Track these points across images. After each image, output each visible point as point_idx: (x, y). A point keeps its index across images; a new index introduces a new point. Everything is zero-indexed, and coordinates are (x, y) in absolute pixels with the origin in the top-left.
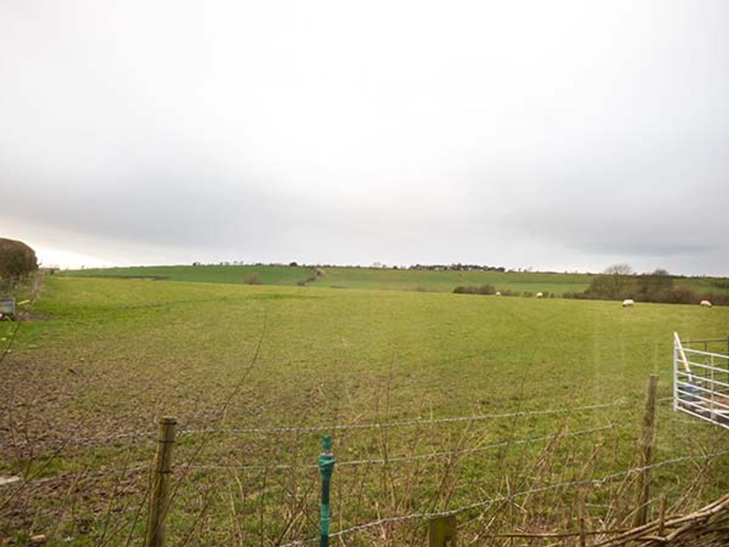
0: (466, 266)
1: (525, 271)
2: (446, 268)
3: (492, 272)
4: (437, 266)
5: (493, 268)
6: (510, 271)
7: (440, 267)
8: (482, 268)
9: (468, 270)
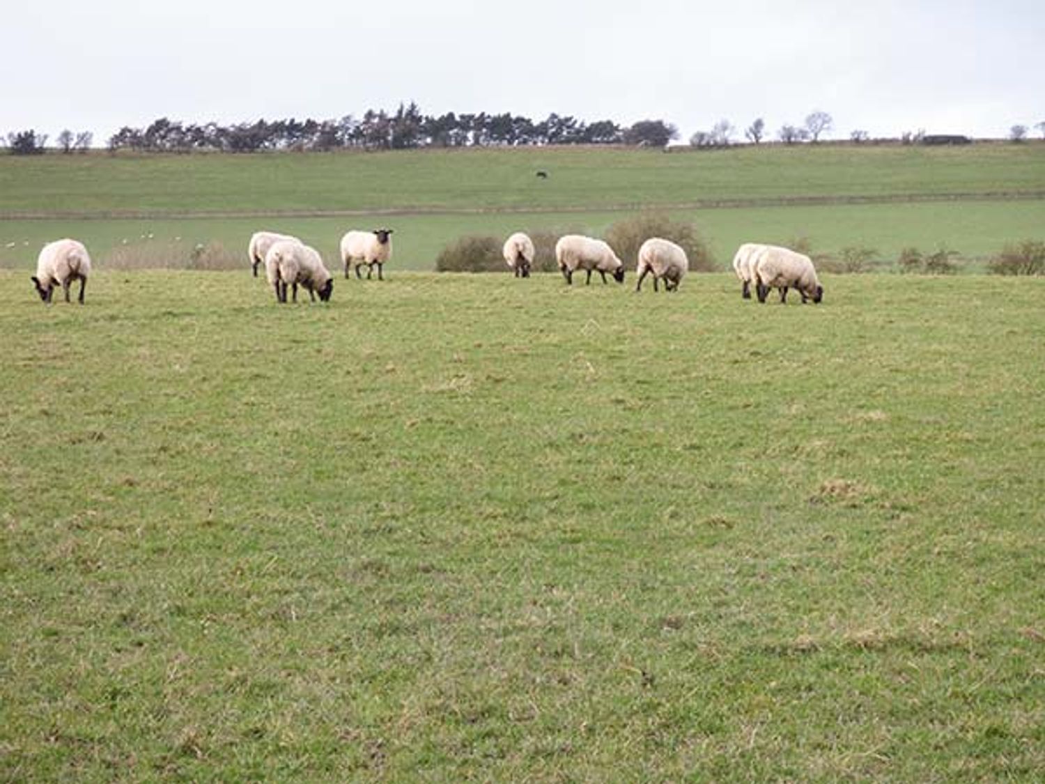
0: (449, 120)
1: (789, 140)
2: (329, 137)
3: (596, 152)
4: (279, 129)
5: (604, 130)
6: (702, 145)
7: (292, 129)
8: (542, 130)
9: (460, 142)
